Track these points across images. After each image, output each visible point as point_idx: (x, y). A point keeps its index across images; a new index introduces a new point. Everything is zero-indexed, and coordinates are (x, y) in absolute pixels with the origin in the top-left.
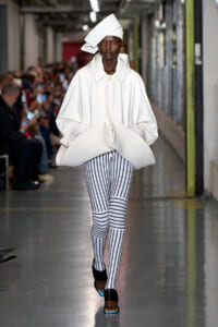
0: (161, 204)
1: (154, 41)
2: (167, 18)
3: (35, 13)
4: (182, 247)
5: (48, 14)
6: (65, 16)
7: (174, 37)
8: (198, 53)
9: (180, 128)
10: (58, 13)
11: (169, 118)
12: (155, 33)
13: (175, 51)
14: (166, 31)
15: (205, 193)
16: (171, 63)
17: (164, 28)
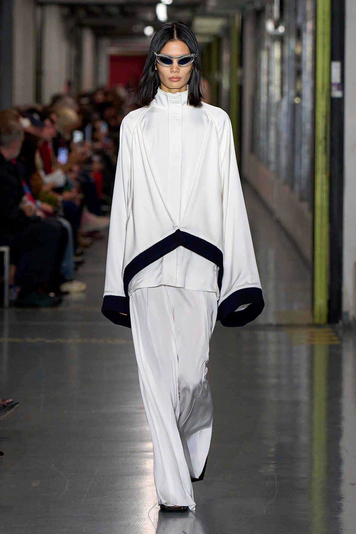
0: (271, 335)
2: (287, 17)
3: (62, 5)
4: (304, 409)
5: (85, 6)
6: (114, 10)
7: (298, 50)
8: (336, 78)
9: (305, 206)
10: (102, 6)
11: (287, 189)
12: (268, 43)
13: (299, 73)
14: (286, 39)
15: (344, 318)
16: (292, 93)
17: (280, 33)
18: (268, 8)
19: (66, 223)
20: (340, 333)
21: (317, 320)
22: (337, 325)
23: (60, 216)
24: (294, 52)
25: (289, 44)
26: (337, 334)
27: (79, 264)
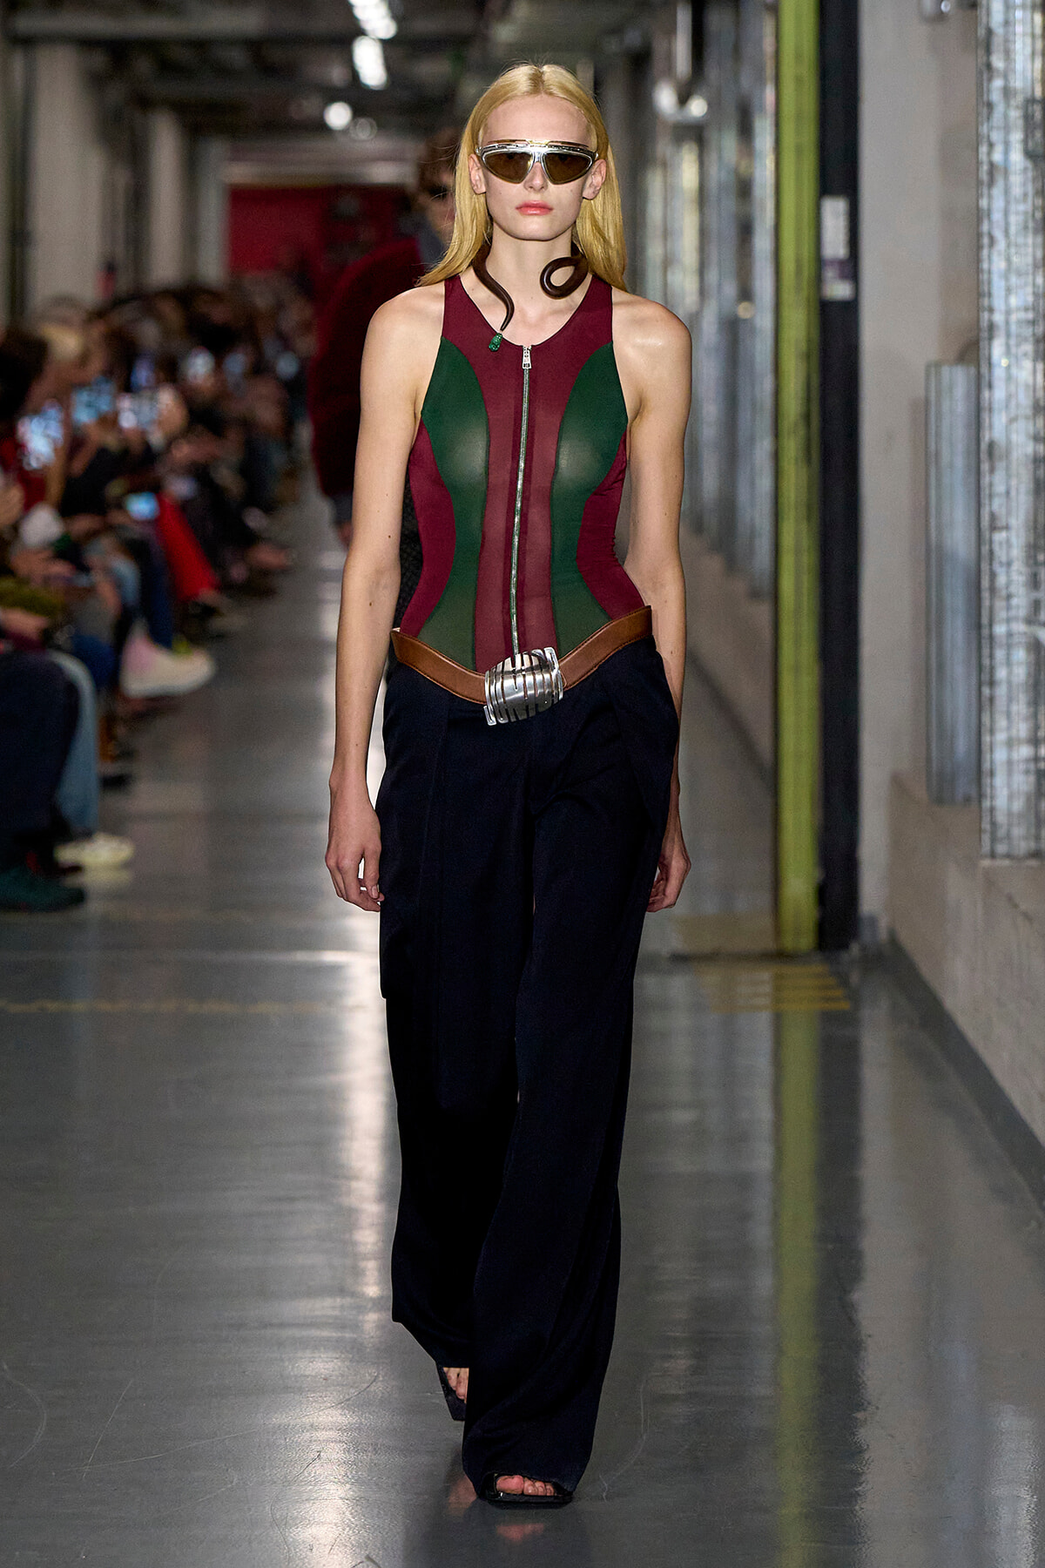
1: (655, 183)
2: (713, 72)
3: (87, 43)
5: (152, 46)
6: (237, 58)
7: (744, 167)
9: (763, 612)
10: (201, 45)
12: (663, 147)
13: (745, 230)
14: (712, 135)
15: (866, 935)
16: (730, 289)
17: (695, 118)
18: (659, 47)
19: (75, 669)
20: (855, 978)
21: (789, 943)
22: (845, 957)
23: (59, 648)
24: (736, 172)
25: (720, 150)
26: (844, 981)
27: (115, 783)
